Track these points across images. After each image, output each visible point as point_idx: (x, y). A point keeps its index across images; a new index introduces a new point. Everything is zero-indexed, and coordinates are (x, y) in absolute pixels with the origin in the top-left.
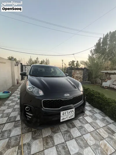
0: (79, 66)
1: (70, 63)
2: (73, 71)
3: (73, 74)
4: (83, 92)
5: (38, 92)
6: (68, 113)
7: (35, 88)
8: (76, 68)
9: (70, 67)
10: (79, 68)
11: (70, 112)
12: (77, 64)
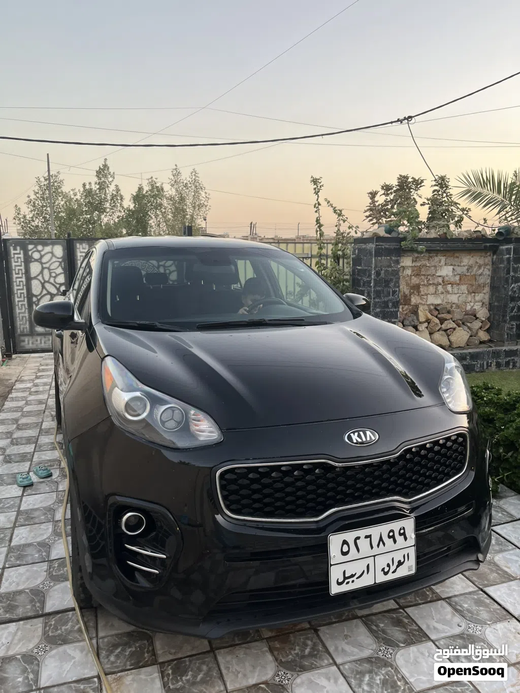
0: (459, 223)
1: (380, 199)
2: (407, 261)
3: (404, 288)
4: (469, 414)
5: (185, 428)
6: (375, 541)
7: (163, 402)
8: (433, 234)
9: (382, 233)
10: (458, 240)
11: (385, 538)
12: (434, 202)
